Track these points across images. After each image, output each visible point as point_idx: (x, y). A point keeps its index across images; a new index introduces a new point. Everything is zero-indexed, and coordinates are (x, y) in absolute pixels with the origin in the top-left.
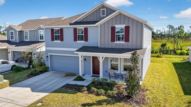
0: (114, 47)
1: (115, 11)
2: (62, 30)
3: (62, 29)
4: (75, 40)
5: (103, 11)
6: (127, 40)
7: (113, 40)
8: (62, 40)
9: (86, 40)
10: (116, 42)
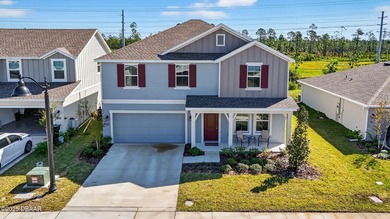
0: (243, 96)
1: (246, 43)
2: (142, 67)
3: (144, 66)
4: (171, 84)
5: (221, 38)
6: (265, 85)
7: (243, 85)
8: (142, 84)
9: (193, 85)
10: (249, 88)
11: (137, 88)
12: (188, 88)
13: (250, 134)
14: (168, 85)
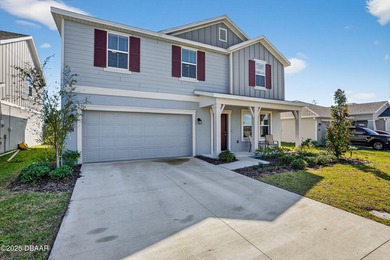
3: (138, 40)
5: (223, 33)
10: (257, 87)
11: (126, 71)
12: (195, 80)
14: (171, 73)
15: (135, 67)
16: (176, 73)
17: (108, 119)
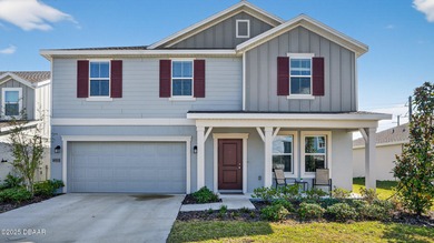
3: (121, 62)
7: (283, 90)
10: (292, 96)
11: (108, 98)
12: (191, 98)
13: (296, 176)
14: (158, 94)
15: (117, 92)
16: (164, 92)
17: (94, 149)
